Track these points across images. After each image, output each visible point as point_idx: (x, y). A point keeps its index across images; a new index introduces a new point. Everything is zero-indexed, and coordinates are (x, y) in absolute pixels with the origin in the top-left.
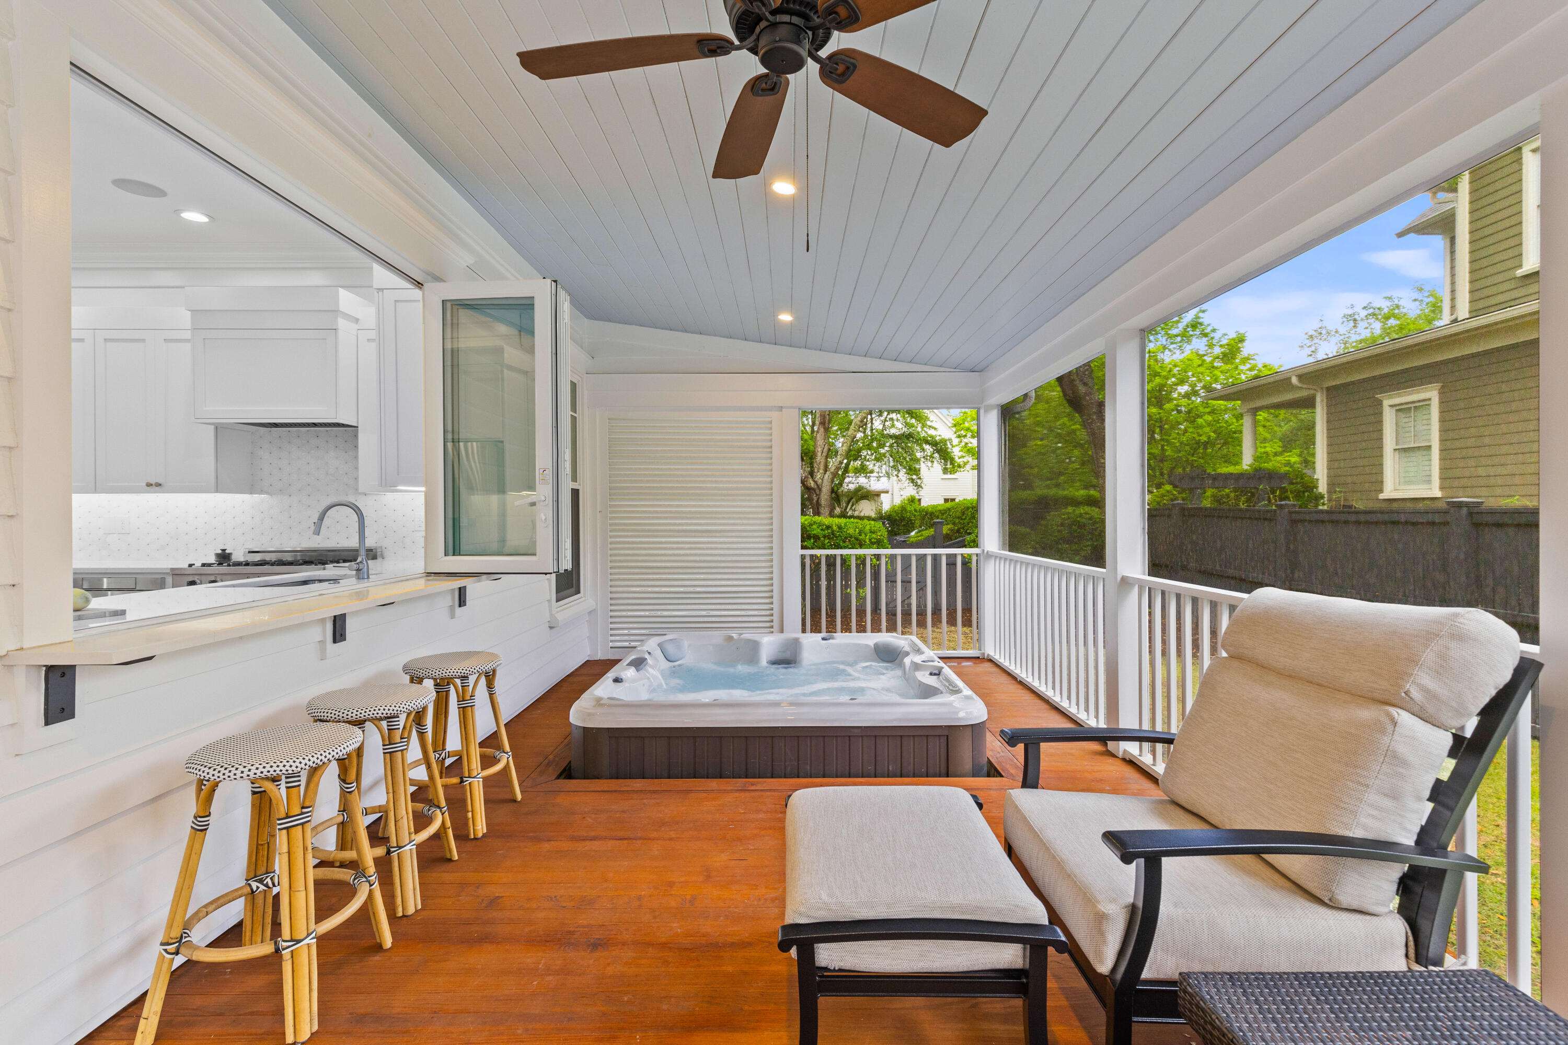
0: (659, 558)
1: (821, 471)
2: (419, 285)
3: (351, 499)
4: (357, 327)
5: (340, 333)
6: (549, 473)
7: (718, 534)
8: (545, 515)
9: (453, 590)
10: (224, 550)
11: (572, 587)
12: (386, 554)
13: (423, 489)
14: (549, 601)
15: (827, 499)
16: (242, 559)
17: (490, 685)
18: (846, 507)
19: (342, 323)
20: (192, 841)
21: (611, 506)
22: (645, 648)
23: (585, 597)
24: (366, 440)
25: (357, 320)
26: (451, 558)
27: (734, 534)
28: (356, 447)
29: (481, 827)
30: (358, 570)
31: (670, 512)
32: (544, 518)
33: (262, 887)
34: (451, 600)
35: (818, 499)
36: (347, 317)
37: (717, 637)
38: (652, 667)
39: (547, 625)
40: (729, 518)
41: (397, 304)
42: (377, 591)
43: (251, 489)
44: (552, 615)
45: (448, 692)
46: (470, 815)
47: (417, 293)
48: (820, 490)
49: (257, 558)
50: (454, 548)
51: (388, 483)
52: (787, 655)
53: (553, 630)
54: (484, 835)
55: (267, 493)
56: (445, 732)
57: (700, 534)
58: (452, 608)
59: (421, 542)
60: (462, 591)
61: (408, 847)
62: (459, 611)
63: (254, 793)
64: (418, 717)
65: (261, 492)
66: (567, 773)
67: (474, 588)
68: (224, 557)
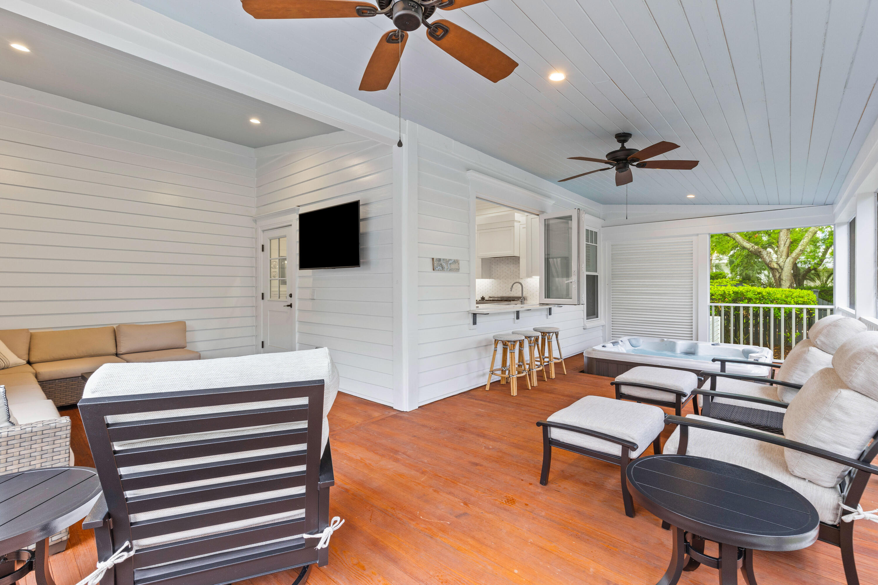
0: (631, 305)
1: (783, 257)
2: (538, 215)
3: (517, 280)
4: (520, 224)
5: (515, 227)
6: (576, 272)
7: (663, 295)
8: (574, 286)
9: (547, 309)
10: (483, 296)
11: (595, 315)
12: (528, 299)
13: (539, 277)
14: (583, 319)
15: (787, 276)
16: (488, 299)
17: (557, 337)
18: (827, 281)
19: (516, 224)
20: (494, 352)
21: (612, 282)
22: (621, 339)
23: (600, 319)
24: (523, 262)
25: (520, 222)
26: (547, 299)
27: (671, 295)
28: (519, 263)
29: (553, 376)
30: (521, 302)
31: (640, 284)
32: (574, 287)
33: (505, 370)
34: (546, 312)
35: (780, 275)
36: (517, 221)
37: (657, 340)
38: (621, 346)
39: (582, 328)
40: (670, 288)
41: (532, 219)
42: (526, 307)
43: (490, 277)
44: (584, 324)
45: (545, 338)
46: (550, 372)
47: (538, 217)
48: (782, 269)
49: (491, 299)
50: (548, 295)
51: (529, 275)
52: (692, 350)
53: (585, 330)
54: (554, 378)
55: (494, 279)
56: (544, 351)
57: (658, 295)
58: (547, 315)
59: (538, 294)
60: (550, 309)
61: (534, 370)
62: (549, 316)
63: (503, 348)
64: (537, 339)
65: (492, 278)
66: (582, 372)
67: (555, 309)
68: (483, 298)
